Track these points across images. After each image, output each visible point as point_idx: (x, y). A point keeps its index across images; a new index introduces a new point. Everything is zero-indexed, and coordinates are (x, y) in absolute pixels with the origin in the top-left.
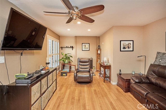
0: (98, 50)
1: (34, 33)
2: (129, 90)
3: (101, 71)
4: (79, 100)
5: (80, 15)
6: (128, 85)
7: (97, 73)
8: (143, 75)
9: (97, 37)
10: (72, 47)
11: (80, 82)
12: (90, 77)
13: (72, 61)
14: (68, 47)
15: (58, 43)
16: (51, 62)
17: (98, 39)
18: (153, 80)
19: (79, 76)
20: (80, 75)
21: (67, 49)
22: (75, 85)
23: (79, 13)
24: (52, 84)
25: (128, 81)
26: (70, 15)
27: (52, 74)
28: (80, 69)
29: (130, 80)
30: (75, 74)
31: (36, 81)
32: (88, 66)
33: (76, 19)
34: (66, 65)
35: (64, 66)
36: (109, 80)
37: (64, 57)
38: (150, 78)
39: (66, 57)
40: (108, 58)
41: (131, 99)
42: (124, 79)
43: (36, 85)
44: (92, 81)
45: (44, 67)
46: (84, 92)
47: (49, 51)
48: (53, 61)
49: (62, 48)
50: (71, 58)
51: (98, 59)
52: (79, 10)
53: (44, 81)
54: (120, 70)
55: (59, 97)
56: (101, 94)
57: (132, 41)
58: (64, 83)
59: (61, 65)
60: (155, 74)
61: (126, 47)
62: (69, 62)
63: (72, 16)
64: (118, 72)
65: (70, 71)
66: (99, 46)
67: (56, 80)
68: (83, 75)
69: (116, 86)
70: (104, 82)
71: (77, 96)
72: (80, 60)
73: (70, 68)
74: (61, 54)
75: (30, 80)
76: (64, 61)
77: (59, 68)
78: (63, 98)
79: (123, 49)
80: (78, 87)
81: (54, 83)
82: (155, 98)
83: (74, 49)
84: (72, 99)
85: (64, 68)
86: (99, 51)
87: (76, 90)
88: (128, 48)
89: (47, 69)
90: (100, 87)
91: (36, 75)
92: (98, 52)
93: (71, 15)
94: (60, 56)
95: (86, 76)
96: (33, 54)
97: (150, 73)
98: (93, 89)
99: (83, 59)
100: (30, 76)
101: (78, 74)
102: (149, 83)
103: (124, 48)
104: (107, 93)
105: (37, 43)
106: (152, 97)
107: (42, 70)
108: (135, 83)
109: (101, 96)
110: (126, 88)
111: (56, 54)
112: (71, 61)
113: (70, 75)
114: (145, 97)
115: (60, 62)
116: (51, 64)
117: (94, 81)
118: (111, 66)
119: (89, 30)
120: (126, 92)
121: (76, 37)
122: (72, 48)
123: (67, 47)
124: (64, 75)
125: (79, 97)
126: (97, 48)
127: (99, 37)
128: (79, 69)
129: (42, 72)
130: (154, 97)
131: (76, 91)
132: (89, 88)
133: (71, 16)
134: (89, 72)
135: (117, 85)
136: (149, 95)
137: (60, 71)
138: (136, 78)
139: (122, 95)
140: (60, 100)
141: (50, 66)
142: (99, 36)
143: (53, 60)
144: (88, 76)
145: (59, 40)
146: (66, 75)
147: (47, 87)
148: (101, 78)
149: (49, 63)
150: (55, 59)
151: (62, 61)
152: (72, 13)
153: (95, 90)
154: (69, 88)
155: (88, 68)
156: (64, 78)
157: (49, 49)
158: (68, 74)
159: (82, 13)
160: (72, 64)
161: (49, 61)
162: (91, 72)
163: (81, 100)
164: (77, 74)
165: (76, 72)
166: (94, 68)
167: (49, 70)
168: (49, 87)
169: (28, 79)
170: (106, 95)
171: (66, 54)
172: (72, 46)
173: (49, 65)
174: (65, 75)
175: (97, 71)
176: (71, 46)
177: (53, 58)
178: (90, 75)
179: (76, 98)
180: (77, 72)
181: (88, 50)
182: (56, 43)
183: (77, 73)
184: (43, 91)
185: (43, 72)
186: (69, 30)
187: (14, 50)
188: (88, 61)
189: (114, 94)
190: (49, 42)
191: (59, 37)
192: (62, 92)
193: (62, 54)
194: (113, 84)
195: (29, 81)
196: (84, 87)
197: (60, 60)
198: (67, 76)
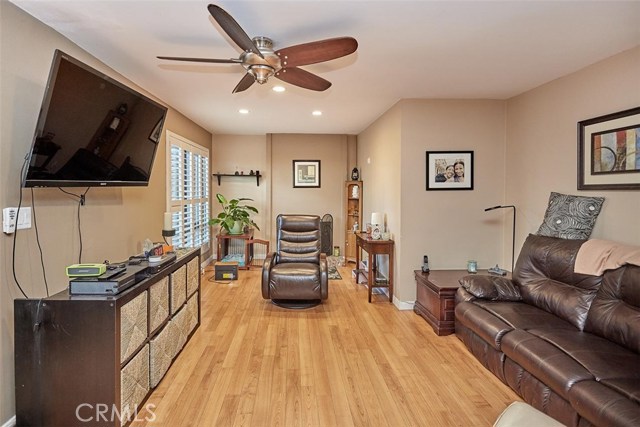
0: (350, 187)
1: (115, 124)
2: (453, 325)
3: (361, 263)
4: (278, 358)
5: (279, 66)
6: (448, 308)
7: (346, 269)
8: (504, 274)
9: (347, 137)
10: (258, 175)
11: (284, 299)
12: (320, 282)
13: (255, 225)
14: (242, 175)
15: (207, 160)
16: (181, 230)
17: (350, 145)
18: (533, 291)
19: (279, 280)
20: (281, 273)
21: (238, 183)
22: (266, 309)
23: (276, 61)
24: (186, 303)
25: (450, 295)
26: (247, 67)
27: (184, 270)
28: (283, 254)
29: (456, 289)
30: (267, 273)
31: (132, 289)
32: (312, 245)
33: (265, 82)
34: (234, 241)
35: (226, 244)
36: (388, 295)
37: (228, 212)
38: (523, 284)
39: (235, 212)
40: (386, 216)
41: (456, 355)
42: (436, 290)
43: (134, 300)
44: (327, 297)
45: (156, 246)
46: (296, 333)
47: (174, 189)
48: (186, 226)
49: (219, 177)
50: (252, 216)
51: (353, 220)
52: (276, 53)
53: (159, 289)
54: (426, 257)
55: (209, 349)
56: (356, 340)
57: (470, 155)
58: (226, 305)
59: (215, 240)
60: (542, 271)
61: (447, 173)
62: (246, 231)
63: (253, 70)
64: (419, 265)
65: (249, 262)
66: (355, 170)
67: (198, 290)
68: (293, 275)
69: (412, 314)
70: (370, 301)
71: (271, 347)
72: (284, 221)
73: (250, 250)
74: (214, 199)
75: (116, 284)
76: (227, 227)
77: (208, 254)
78: (223, 354)
79: (438, 182)
80: (276, 318)
81: (190, 301)
82: (526, 346)
83: (264, 184)
84: (254, 355)
85: (226, 253)
86: (355, 189)
87: (270, 326)
88: (453, 179)
89: (168, 253)
90: (353, 319)
91: (132, 271)
92: (350, 192)
93: (250, 68)
94: (211, 206)
95: (303, 277)
96: (119, 199)
97: (525, 266)
98: (327, 323)
99: (294, 219)
100: (115, 272)
101: (274, 273)
102: (519, 301)
103: (441, 178)
104: (378, 336)
105: (128, 158)
106: (516, 343)
107: (151, 254)
108: (472, 300)
109: (355, 345)
110: (442, 319)
111: (198, 201)
112: (254, 227)
113: (248, 278)
114: (497, 345)
115: (211, 228)
116: (181, 236)
117: (335, 298)
118: (393, 243)
119: (317, 113)
120: (442, 333)
121: (271, 137)
122: (255, 178)
123: (237, 174)
124: (225, 276)
125: (278, 350)
126: (348, 178)
127: (355, 138)
128: (280, 256)
129: (151, 259)
130: (522, 343)
131: (269, 331)
132: (316, 320)
133: (250, 71)
134: (317, 263)
135: (415, 311)
136: (509, 338)
137: (211, 263)
138: (475, 285)
139: (429, 341)
140: (211, 357)
141: (175, 242)
142: (355, 133)
143: (186, 221)
144: (312, 277)
145: (209, 146)
146: (236, 279)
147: (167, 314)
148: (360, 287)
149: (172, 233)
150: (194, 219)
151: (219, 226)
152: (252, 60)
153: (335, 329)
154: (244, 322)
155: (314, 251)
156: (225, 289)
157: (174, 183)
158: (242, 275)
159: (286, 60)
160: (255, 238)
161: (174, 227)
162: (323, 265)
163: (284, 359)
164: (274, 270)
165: (267, 264)
166: (337, 251)
167: (173, 255)
168: (175, 314)
169: (108, 279)
170: (372, 344)
171: (234, 201)
172: (258, 172)
173: (174, 238)
174: (231, 276)
175: (349, 262)
176: (254, 171)
177: (186, 216)
178: (319, 274)
179: (266, 352)
180: (272, 263)
181: (317, 184)
182: (199, 161)
183: (272, 267)
184: (155, 325)
185: (155, 261)
186: (244, 112)
187: (59, 185)
188: (313, 224)
189: (399, 339)
190: (174, 157)
191: (207, 137)
192: (218, 334)
193: (220, 202)
194: (400, 308)
195: (112, 286)
196: (296, 317)
197: (212, 221)
198: (239, 281)
